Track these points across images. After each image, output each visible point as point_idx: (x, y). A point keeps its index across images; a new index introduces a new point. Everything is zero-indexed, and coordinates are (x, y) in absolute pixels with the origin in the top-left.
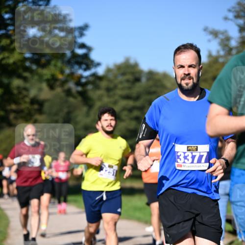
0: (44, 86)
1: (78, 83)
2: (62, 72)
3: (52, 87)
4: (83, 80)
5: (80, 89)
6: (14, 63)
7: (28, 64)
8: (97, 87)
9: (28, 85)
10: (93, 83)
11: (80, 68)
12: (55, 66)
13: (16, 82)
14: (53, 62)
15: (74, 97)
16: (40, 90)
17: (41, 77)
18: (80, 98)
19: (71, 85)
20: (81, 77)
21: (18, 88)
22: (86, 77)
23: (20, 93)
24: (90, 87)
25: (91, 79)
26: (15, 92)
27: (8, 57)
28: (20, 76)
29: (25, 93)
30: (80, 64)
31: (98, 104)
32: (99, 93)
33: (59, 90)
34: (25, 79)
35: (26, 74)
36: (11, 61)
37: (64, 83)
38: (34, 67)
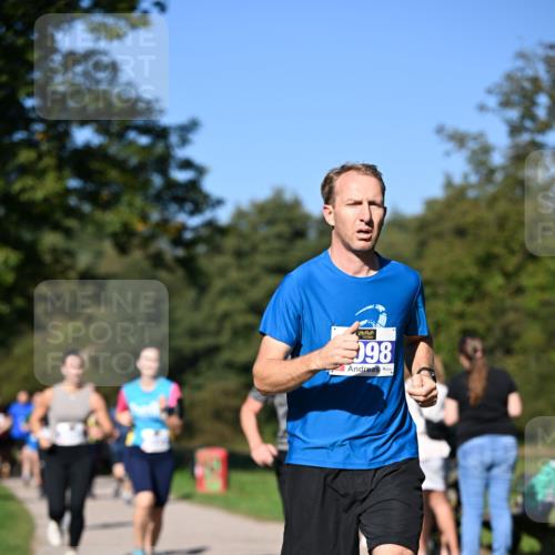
0: (108, 247)
1: (178, 241)
2: (144, 218)
3: (122, 249)
4: (188, 235)
5: (180, 252)
6: (46, 200)
7: (73, 201)
8: (216, 249)
9: (73, 245)
10: (207, 240)
11: (181, 208)
12: (130, 205)
13: (50, 239)
14: (125, 198)
15: (170, 270)
16: (99, 254)
17: (100, 227)
18: (180, 273)
19: (163, 244)
20: (184, 228)
21: (54, 251)
22: (195, 229)
23: (57, 261)
24: (201, 249)
25: (205, 232)
26: (48, 258)
27: (32, 188)
28: (56, 227)
29: (67, 261)
30: (180, 201)
31: (218, 284)
32: (220, 260)
33: (137, 255)
34: (68, 233)
35: (71, 223)
36: (39, 195)
37: (147, 240)
38: (87, 208)
